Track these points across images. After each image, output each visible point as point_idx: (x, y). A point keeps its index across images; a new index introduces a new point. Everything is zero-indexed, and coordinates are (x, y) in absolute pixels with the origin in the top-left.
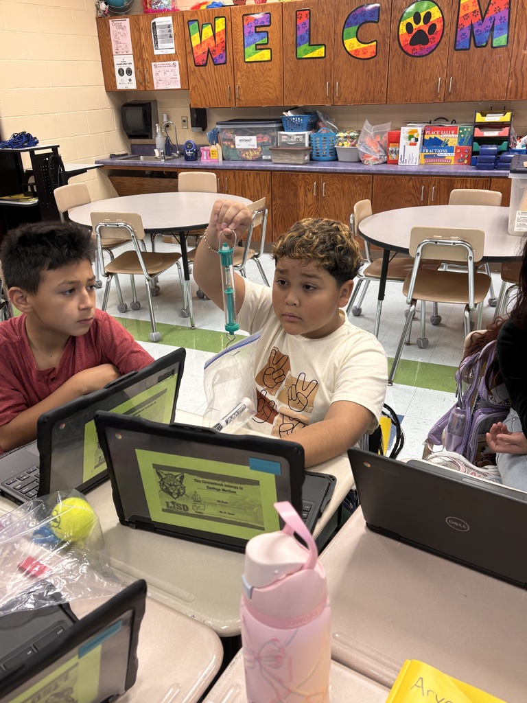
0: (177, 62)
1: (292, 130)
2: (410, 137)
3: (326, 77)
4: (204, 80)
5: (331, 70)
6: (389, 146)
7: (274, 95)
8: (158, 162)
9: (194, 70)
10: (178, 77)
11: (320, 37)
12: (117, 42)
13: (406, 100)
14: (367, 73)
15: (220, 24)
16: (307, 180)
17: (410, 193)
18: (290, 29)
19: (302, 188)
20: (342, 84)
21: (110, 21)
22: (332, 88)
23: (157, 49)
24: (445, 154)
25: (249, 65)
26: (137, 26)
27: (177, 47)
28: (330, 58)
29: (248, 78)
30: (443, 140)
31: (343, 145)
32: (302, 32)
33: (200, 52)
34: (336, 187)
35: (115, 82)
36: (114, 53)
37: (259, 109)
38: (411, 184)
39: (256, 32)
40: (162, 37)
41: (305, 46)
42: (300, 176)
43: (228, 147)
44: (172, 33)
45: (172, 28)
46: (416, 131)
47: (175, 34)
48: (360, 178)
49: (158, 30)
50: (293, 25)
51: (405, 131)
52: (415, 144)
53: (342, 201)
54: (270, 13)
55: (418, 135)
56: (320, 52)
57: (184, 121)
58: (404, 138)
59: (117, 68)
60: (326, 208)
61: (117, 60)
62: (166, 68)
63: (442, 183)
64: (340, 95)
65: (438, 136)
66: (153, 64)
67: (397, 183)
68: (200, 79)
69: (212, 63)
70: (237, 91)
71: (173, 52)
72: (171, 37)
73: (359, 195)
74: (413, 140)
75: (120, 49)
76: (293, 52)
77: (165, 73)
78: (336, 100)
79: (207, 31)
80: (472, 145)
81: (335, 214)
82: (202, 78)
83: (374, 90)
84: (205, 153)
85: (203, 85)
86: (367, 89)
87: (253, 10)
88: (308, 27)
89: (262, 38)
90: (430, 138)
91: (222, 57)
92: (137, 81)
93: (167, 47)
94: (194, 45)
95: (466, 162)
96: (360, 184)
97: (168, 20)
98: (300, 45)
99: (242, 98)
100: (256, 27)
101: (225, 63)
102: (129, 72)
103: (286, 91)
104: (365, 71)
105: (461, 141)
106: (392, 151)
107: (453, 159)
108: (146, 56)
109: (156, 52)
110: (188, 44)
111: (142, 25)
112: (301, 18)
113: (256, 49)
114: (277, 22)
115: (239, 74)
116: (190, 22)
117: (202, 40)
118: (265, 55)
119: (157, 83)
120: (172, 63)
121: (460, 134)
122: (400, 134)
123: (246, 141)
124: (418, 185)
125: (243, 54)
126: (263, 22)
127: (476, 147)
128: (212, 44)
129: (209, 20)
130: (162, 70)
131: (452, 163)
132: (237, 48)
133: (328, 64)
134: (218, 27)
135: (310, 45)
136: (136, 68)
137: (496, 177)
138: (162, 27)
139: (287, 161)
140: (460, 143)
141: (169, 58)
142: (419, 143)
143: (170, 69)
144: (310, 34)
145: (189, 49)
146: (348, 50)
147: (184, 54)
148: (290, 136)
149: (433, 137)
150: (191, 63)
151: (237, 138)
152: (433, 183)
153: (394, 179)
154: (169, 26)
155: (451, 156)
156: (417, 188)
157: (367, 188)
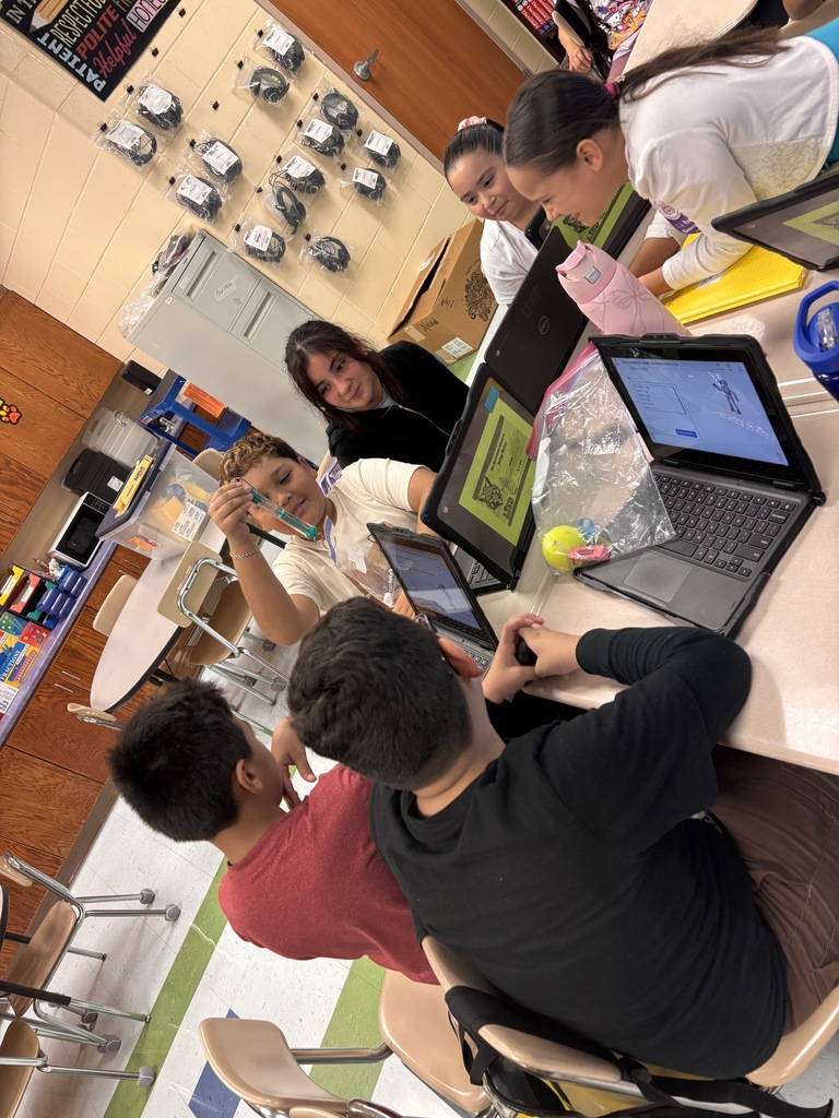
17: (56, 705)
24: (22, 655)
38: (43, 699)
53: (17, 802)
60: (14, 830)
63: (62, 661)
67: (32, 717)
73: (22, 773)
80: (28, 620)
81: (30, 819)
95: (45, 635)
105: (16, 631)
107: (32, 648)
121: (6, 630)
124: (50, 690)
127: (34, 615)
131: (37, 650)
137: (87, 600)
140: (17, 634)
152: (57, 672)
153: (24, 719)
155: (27, 649)
156: (52, 693)
157: (18, 759)
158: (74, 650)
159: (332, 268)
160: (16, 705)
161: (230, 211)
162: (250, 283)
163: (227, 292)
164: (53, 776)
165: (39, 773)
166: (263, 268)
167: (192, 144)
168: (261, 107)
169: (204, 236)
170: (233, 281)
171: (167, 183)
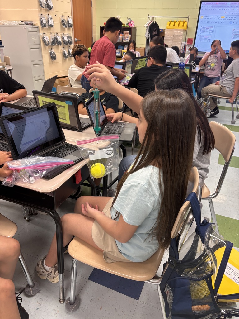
159: (52, 57)
161: (45, 30)
162: (38, 43)
163: (34, 39)
166: (42, 44)
167: (48, 15)
168: (61, 25)
169: (38, 27)
170: (36, 39)
171: (41, 14)
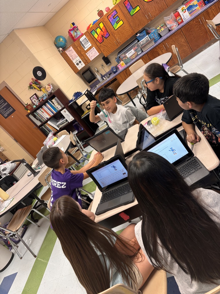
0: (94, 47)
1: (142, 39)
2: (183, 11)
3: (144, 14)
4: (105, 46)
5: (144, 11)
6: (177, 19)
7: (130, 32)
8: (107, 81)
9: (101, 45)
10: (97, 51)
11: (135, 4)
12: (71, 56)
13: (174, 2)
14: (156, 3)
15: (101, 25)
16: (160, 47)
17: (196, 25)
18: (124, 9)
19: (160, 51)
20: (151, 13)
21: (66, 52)
22: (148, 16)
23: (85, 48)
24: (196, 8)
25: (117, 30)
26: (75, 46)
27: (91, 43)
28: (142, 8)
29: (119, 34)
30: (192, 4)
31: (161, 30)
32: (129, 7)
33: (99, 38)
34: (171, 42)
35: (77, 68)
36: (72, 60)
37: (128, 41)
38: (194, 22)
39: (114, 19)
40: (85, 43)
41: (132, 10)
42: (157, 47)
43: (125, 60)
44: (88, 40)
45: (87, 39)
46: (184, 7)
47: (89, 39)
48: (177, 33)
49: (82, 43)
50: (124, 7)
51: (180, 10)
52: (186, 11)
54: (115, 10)
55: (185, 8)
56: (138, 8)
57: (102, 66)
58: (181, 12)
59: (75, 64)
61: (74, 61)
62: (91, 52)
63: (204, 14)
64: (152, 16)
65: (190, 5)
66: (86, 54)
67: (190, 25)
68: (104, 47)
69: (105, 39)
70: (118, 41)
71: (91, 45)
72: (88, 41)
73: (180, 38)
74: (184, 11)
75: (74, 57)
76: (129, 15)
77: (92, 54)
78: (151, 18)
79: (98, 30)
82: (105, 45)
83: (162, 6)
84: (119, 66)
85: (106, 48)
86: (159, 8)
87: (109, 13)
88: (130, 4)
89: (117, 19)
90: (188, 7)
91: (107, 34)
92: (84, 63)
93: (88, 45)
94: (96, 38)
95: (203, 5)
96: (178, 35)
97: (84, 37)
98: (130, 11)
99: (121, 42)
100: (113, 17)
101: (109, 35)
102: (80, 62)
103: (134, 29)
104: (155, 3)
106: (179, 20)
108: (83, 53)
109: (85, 50)
110: (94, 39)
111: (76, 45)
112: (126, 3)
113: (117, 24)
114: (119, 11)
115: (116, 35)
116: (91, 32)
117: (98, 34)
118: (121, 23)
119: (91, 58)
120: (92, 49)
122: (178, 12)
123: (130, 53)
125: (113, 28)
126: (115, 14)
128: (102, 33)
129: (97, 26)
130: (90, 53)
131: (199, 9)
132: (111, 28)
133: (142, 10)
134: (101, 26)
135: (133, 9)
136: (82, 59)
138: (83, 41)
139: (149, 47)
140: (198, 2)
141: (90, 48)
142: (186, 10)
143: (92, 51)
144: (131, 6)
145: (95, 40)
146: (147, 1)
147: (94, 43)
148: (143, 41)
149: (188, 6)
150: (98, 44)
151: (127, 54)
152: (201, 16)
154: (85, 39)
155: (198, 7)
156: (197, 21)
157: (181, 34)
158: (208, 12)
160: (188, 20)
164: (185, 43)
165: (183, 40)
